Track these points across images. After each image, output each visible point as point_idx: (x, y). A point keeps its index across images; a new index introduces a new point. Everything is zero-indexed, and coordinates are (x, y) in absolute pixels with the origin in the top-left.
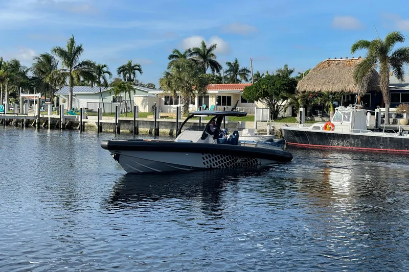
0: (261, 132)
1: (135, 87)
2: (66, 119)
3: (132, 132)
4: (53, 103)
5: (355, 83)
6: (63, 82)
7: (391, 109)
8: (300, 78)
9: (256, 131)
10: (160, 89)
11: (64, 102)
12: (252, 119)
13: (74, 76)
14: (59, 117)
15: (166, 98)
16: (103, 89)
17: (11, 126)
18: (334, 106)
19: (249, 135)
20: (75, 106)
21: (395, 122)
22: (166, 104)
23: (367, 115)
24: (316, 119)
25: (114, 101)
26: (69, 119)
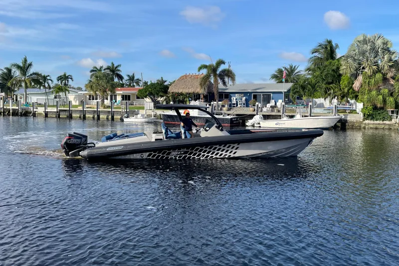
0: (149, 116)
1: (69, 89)
2: (22, 109)
3: (68, 117)
4: (13, 99)
5: (200, 87)
6: (21, 86)
7: (219, 102)
8: (170, 85)
9: (146, 115)
10: (86, 90)
11: (21, 98)
12: (143, 108)
13: (28, 82)
14: (18, 108)
15: (90, 96)
16: (47, 90)
18: (190, 101)
19: (142, 118)
20: (29, 101)
21: (221, 109)
22: (90, 99)
25: (55, 98)
26: (25, 109)
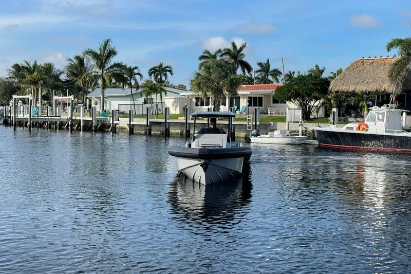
0: (294, 133)
1: (166, 89)
2: (98, 121)
3: (163, 133)
4: (86, 105)
5: (389, 81)
6: (96, 84)
8: (333, 78)
9: (288, 132)
10: (191, 90)
11: (96, 104)
12: (283, 120)
13: (106, 78)
14: (91, 119)
15: (197, 99)
16: (134, 91)
17: (44, 128)
18: (369, 106)
19: (281, 136)
20: (107, 108)
22: (197, 105)
23: (402, 114)
24: (350, 119)
25: (145, 102)
26: (101, 121)
